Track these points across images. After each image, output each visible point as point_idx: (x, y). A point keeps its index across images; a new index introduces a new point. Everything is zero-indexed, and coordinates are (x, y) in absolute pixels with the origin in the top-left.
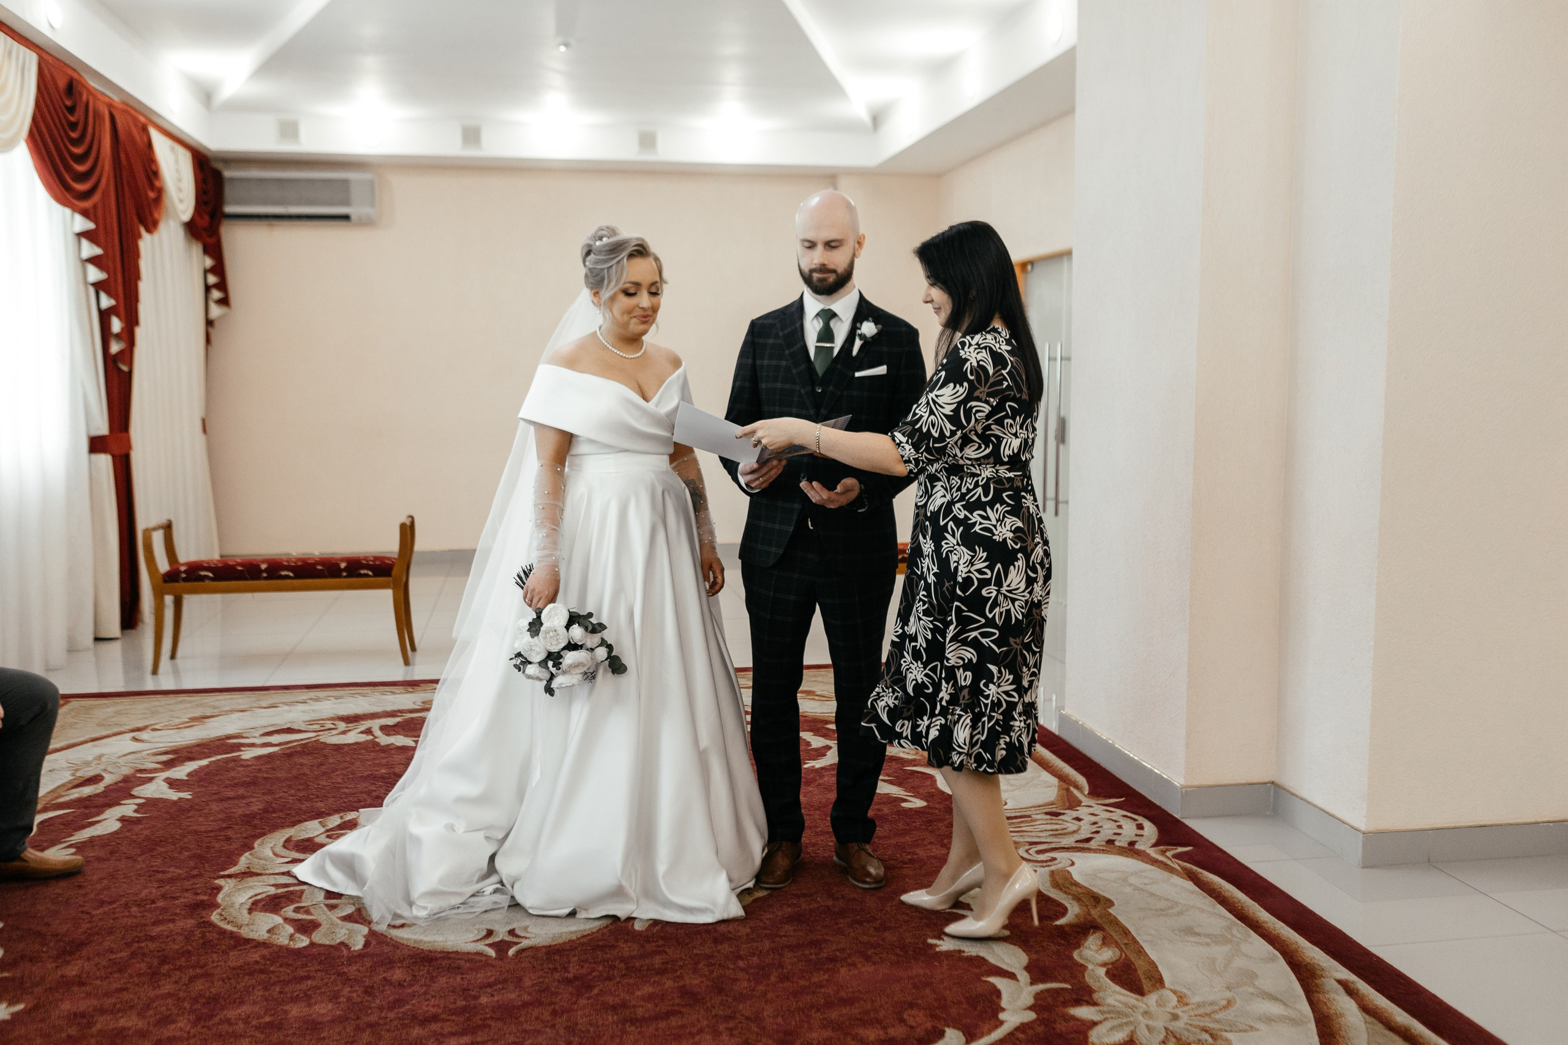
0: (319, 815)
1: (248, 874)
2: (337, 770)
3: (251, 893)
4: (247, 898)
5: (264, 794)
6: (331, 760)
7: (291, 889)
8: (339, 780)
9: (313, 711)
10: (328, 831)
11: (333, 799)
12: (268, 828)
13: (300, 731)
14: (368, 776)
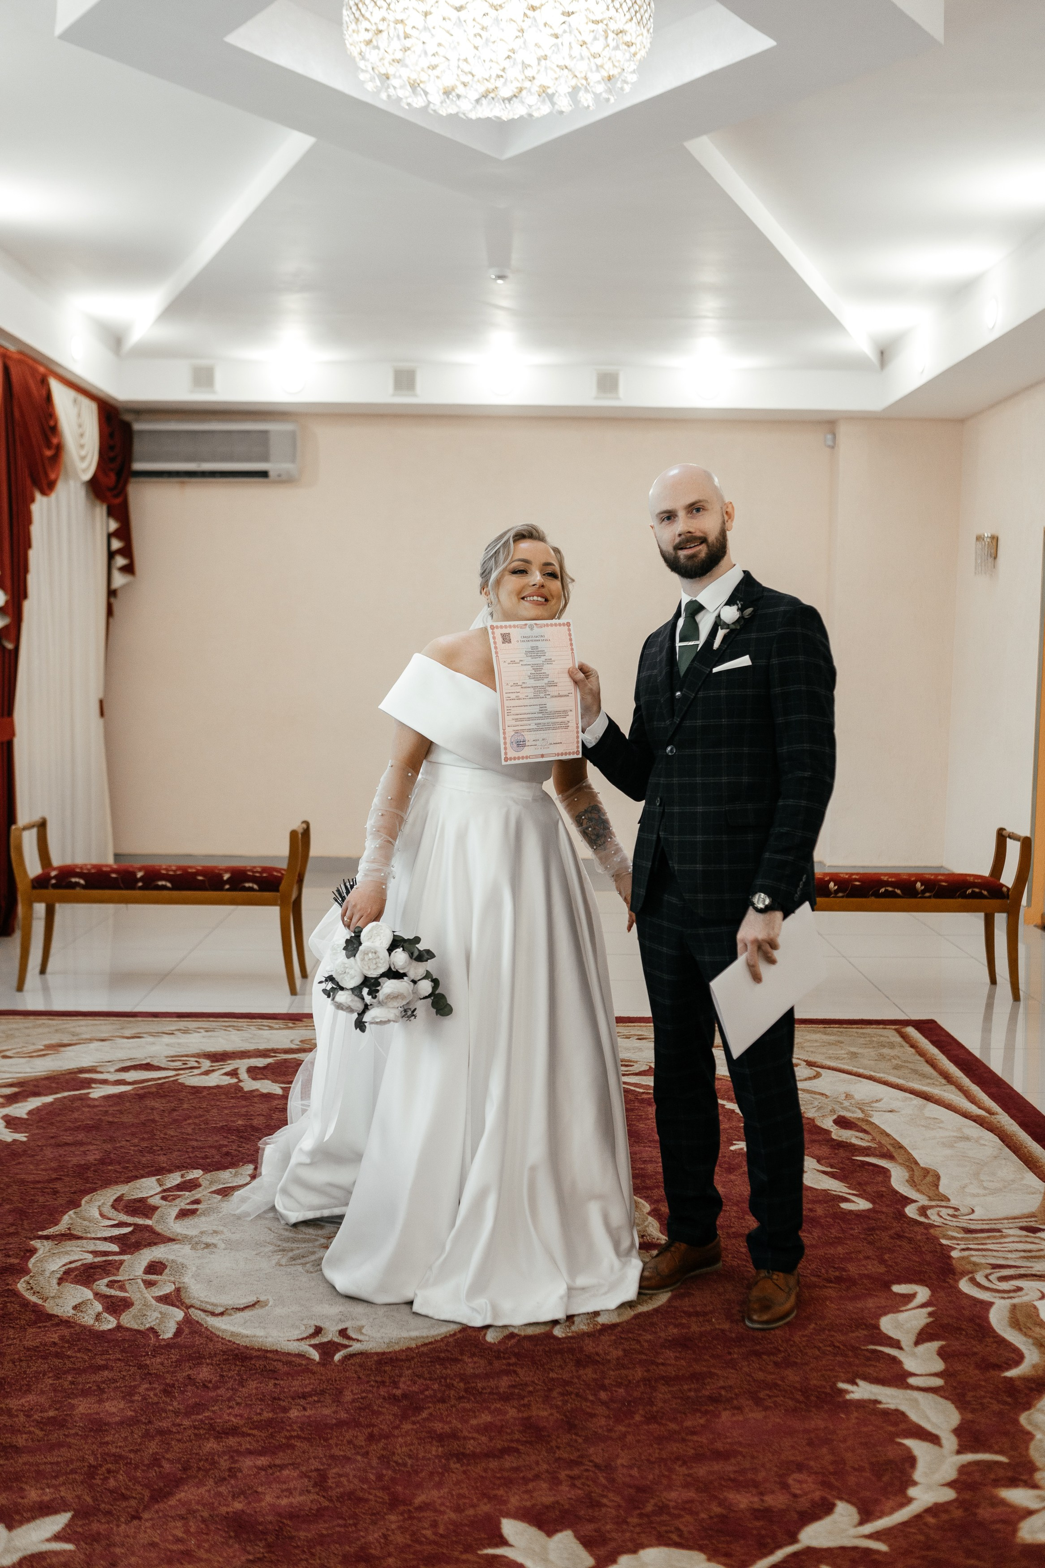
0: (158, 1171)
1: (69, 1236)
2: (190, 1117)
3: (66, 1259)
4: (61, 1264)
5: (105, 1141)
6: (185, 1106)
7: (110, 1258)
8: (189, 1130)
9: (179, 1044)
10: (164, 1191)
11: (179, 1153)
12: (100, 1183)
13: (159, 1068)
14: (222, 1127)
